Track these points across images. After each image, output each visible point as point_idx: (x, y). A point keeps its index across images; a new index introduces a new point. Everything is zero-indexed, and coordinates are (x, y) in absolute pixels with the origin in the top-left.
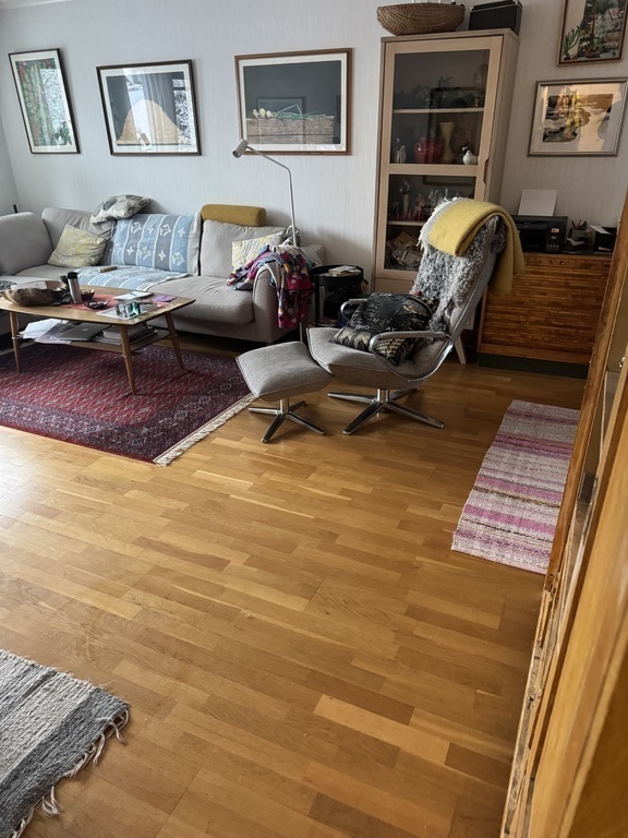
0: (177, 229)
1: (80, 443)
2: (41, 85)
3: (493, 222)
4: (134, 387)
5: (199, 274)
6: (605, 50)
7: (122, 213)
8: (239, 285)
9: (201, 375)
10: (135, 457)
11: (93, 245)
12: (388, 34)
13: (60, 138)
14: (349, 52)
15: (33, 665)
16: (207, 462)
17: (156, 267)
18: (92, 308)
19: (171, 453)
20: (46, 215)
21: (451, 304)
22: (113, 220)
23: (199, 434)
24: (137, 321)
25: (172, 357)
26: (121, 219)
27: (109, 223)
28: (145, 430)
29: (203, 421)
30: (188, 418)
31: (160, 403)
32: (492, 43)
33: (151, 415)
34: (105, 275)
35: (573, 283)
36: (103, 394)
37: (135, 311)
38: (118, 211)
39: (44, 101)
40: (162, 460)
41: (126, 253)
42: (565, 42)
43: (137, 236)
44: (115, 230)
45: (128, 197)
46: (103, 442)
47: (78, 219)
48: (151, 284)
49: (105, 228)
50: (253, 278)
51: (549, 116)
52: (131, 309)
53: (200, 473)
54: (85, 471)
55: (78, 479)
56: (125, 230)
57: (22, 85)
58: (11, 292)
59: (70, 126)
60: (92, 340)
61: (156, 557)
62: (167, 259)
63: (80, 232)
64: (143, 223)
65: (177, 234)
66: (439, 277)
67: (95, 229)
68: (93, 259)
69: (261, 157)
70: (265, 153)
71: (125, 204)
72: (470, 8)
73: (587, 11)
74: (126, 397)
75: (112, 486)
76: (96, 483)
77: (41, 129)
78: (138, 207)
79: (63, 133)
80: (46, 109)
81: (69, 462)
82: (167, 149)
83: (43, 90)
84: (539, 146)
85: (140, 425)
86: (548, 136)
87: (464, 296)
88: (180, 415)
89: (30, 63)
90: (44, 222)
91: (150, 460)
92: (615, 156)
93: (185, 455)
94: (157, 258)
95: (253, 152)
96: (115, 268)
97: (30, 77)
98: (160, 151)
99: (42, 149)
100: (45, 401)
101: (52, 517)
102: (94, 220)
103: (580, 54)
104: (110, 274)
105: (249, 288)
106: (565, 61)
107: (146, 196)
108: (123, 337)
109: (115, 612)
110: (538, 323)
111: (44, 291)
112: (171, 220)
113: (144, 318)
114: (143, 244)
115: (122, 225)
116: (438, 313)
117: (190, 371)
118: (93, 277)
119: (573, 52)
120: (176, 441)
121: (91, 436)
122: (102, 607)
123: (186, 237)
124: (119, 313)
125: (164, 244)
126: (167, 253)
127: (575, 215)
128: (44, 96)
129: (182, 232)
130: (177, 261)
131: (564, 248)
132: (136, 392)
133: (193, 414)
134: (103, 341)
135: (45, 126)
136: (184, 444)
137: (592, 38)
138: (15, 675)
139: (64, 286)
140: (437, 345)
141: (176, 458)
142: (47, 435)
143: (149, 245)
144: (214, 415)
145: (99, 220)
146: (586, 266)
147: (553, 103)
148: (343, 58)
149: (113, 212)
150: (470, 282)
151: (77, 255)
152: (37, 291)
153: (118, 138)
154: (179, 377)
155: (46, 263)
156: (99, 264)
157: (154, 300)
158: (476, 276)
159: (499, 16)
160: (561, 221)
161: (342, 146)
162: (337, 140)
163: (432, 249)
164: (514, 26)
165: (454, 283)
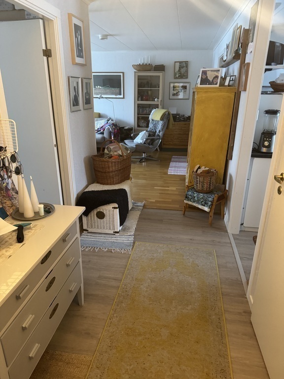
3: (167, 113)
6: (184, 76)
8: (99, 133)
12: (135, 71)
21: (160, 131)
32: (160, 74)
35: (183, 129)
42: (175, 74)
50: (104, 130)
51: (173, 90)
66: (155, 126)
69: (105, 99)
70: (106, 98)
72: (154, 66)
73: (179, 67)
84: (171, 97)
86: (174, 95)
87: (162, 129)
92: (188, 99)
95: (103, 98)
103: (179, 77)
105: (102, 133)
106: (176, 78)
110: (175, 139)
116: (157, 134)
119: (177, 76)
127: (181, 113)
131: (180, 121)
137: (181, 73)
140: (158, 140)
146: (185, 124)
147: (174, 87)
148: (122, 74)
150: (163, 126)
158: (165, 125)
159: (161, 68)
160: (179, 115)
161: (122, 96)
162: (120, 94)
163: (153, 120)
164: (164, 71)
165: (159, 127)
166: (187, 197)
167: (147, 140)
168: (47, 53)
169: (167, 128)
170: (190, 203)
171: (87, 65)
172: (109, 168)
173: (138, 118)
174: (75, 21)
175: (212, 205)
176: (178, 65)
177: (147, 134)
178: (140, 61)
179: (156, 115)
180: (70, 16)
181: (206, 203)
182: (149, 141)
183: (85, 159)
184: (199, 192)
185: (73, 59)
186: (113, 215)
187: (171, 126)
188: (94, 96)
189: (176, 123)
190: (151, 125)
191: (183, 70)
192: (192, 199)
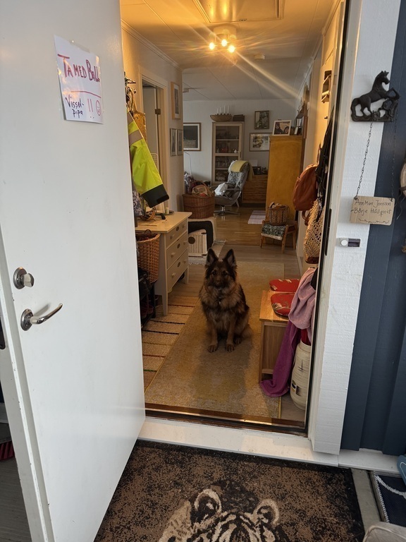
6: (265, 126)
12: (214, 121)
14: (200, 124)
21: (239, 183)
32: (240, 125)
35: (264, 182)
42: (256, 124)
51: (255, 141)
66: (235, 179)
72: (233, 116)
73: (260, 117)
84: (252, 149)
86: (254, 146)
87: (242, 181)
103: (260, 127)
106: (256, 128)
116: (236, 186)
119: (258, 126)
127: (263, 166)
131: (261, 174)
137: (262, 123)
140: (238, 192)
147: (255, 138)
148: (198, 125)
150: (243, 177)
158: (245, 176)
159: (240, 118)
160: (260, 167)
161: (198, 149)
162: (197, 147)
163: (232, 172)
164: (244, 121)
165: (239, 178)
166: (263, 231)
167: (226, 191)
168: (158, 112)
169: (247, 180)
170: (266, 235)
171: (180, 119)
172: (197, 203)
173: (216, 171)
174: (176, 87)
175: (284, 234)
176: (258, 115)
177: (226, 186)
178: (218, 112)
179: (235, 167)
180: (172, 84)
181: (279, 233)
182: (228, 193)
183: (177, 196)
184: (273, 225)
185: (173, 115)
186: (202, 239)
187: (251, 178)
188: (185, 149)
189: (257, 176)
190: (230, 178)
191: (264, 120)
192: (268, 231)
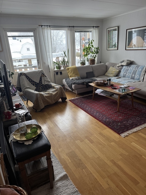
0: (139, 69)
1: (102, 123)
2: (112, 35)
4: (119, 110)
5: (143, 81)
7: (125, 64)
9: (138, 110)
10: (115, 131)
11: (116, 71)
13: (114, 46)
15: (77, 191)
16: (136, 141)
17: (131, 78)
18: (113, 88)
19: (126, 134)
20: (107, 64)
22: (122, 66)
23: (135, 130)
24: (123, 94)
25: (130, 103)
26: (124, 66)
27: (121, 66)
28: (119, 124)
29: (137, 126)
30: (132, 123)
31: (125, 117)
33: (122, 119)
34: (117, 79)
36: (111, 110)
37: (123, 91)
38: (124, 64)
39: (112, 38)
40: (123, 135)
41: (124, 74)
43: (128, 70)
44: (122, 68)
45: (127, 60)
46: (108, 124)
47: (114, 65)
48: (129, 83)
49: (120, 67)
52: (123, 90)
53: (133, 144)
54: (102, 131)
55: (100, 133)
56: (125, 68)
57: (108, 35)
58: (95, 82)
59: (117, 44)
60: (111, 96)
61: (116, 169)
62: (134, 76)
63: (114, 68)
64: (130, 67)
65: (139, 70)
67: (117, 67)
68: (115, 75)
71: (126, 62)
74: (116, 112)
75: (108, 139)
76: (104, 136)
77: (110, 45)
78: (130, 63)
79: (115, 45)
80: (112, 40)
81: (99, 127)
82: (139, 48)
83: (112, 36)
85: (118, 122)
88: (130, 122)
89: (111, 30)
90: (106, 65)
91: (119, 134)
93: (129, 136)
94: (132, 76)
96: (120, 78)
97: (110, 33)
98: (137, 49)
99: (109, 49)
100: (97, 109)
101: (92, 143)
102: (118, 65)
104: (119, 79)
107: (132, 60)
108: (119, 96)
109: (101, 184)
111: (102, 83)
112: (138, 66)
113: (126, 93)
114: (129, 72)
115: (124, 67)
117: (135, 108)
118: (114, 79)
120: (127, 130)
121: (105, 122)
122: (98, 180)
123: (141, 71)
124: (119, 91)
125: (134, 73)
126: (135, 75)
128: (112, 37)
129: (140, 70)
130: (137, 77)
132: (119, 111)
133: (134, 122)
134: (113, 96)
135: (111, 44)
136: (130, 132)
138: (72, 191)
139: (107, 82)
141: (127, 136)
142: (95, 118)
143: (130, 73)
144: (141, 124)
145: (119, 66)
149: (123, 64)
151: (112, 74)
152: (101, 83)
153: (128, 46)
154: (132, 109)
155: (104, 75)
156: (116, 76)
157: (129, 88)
